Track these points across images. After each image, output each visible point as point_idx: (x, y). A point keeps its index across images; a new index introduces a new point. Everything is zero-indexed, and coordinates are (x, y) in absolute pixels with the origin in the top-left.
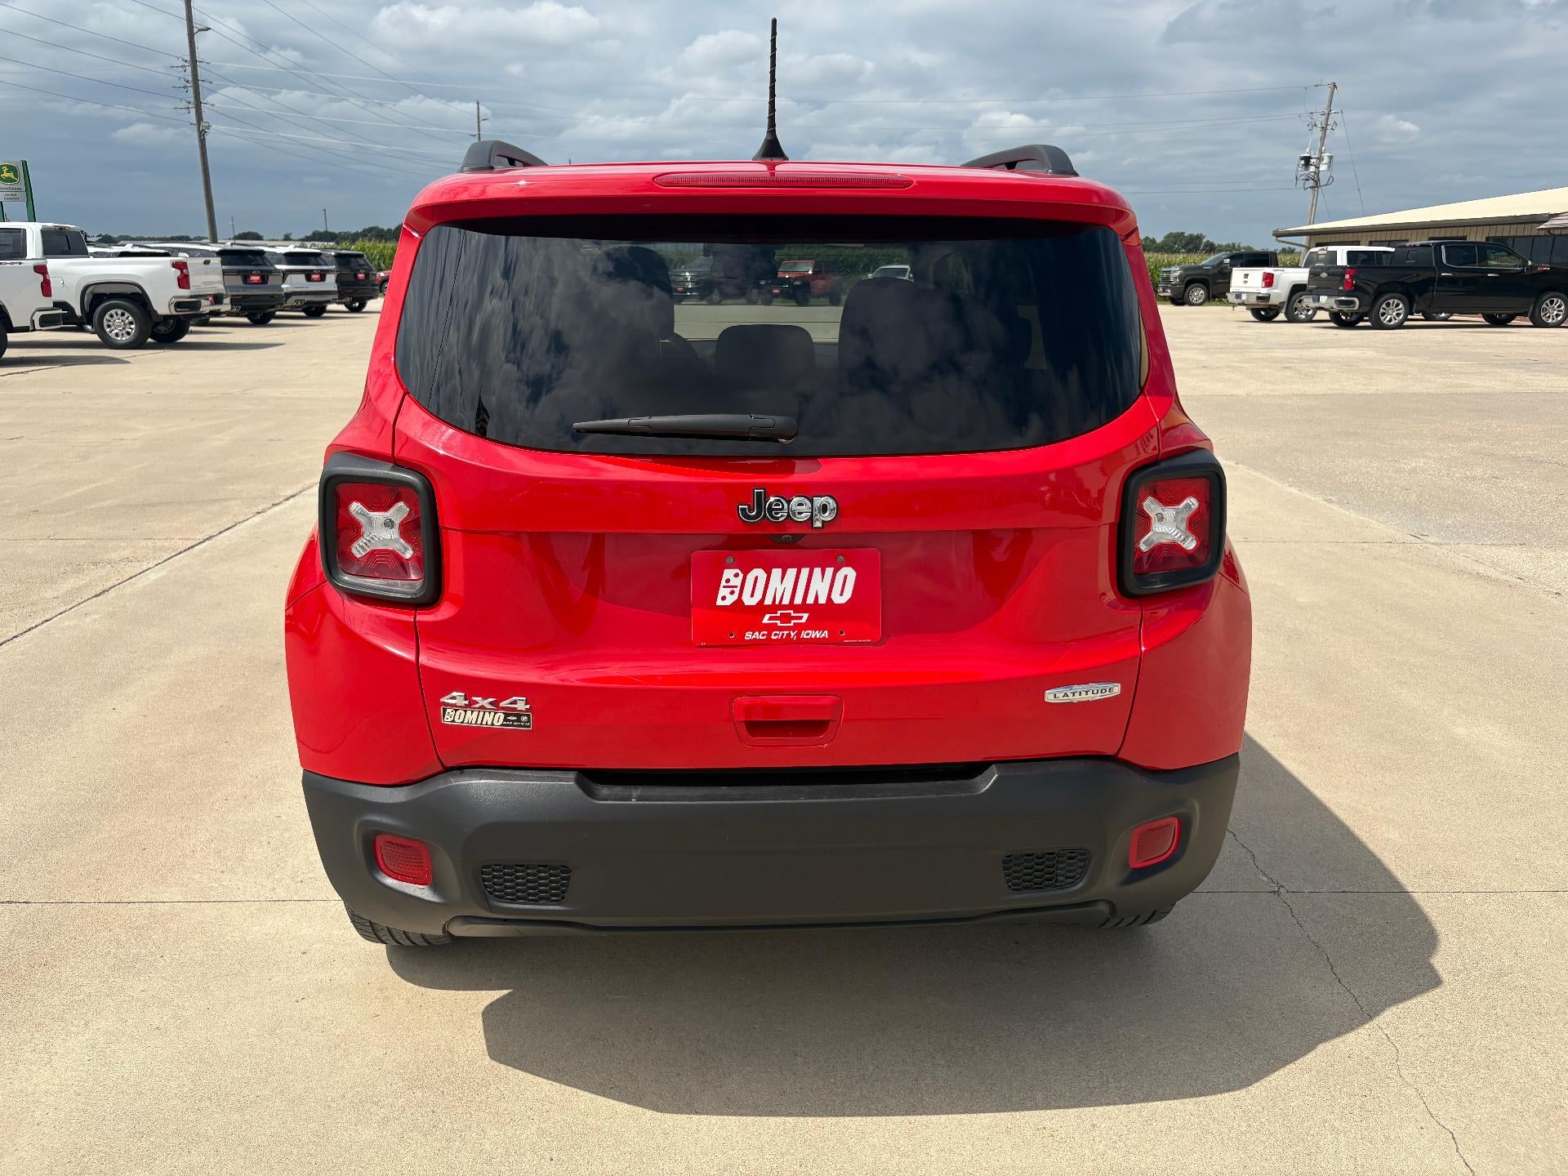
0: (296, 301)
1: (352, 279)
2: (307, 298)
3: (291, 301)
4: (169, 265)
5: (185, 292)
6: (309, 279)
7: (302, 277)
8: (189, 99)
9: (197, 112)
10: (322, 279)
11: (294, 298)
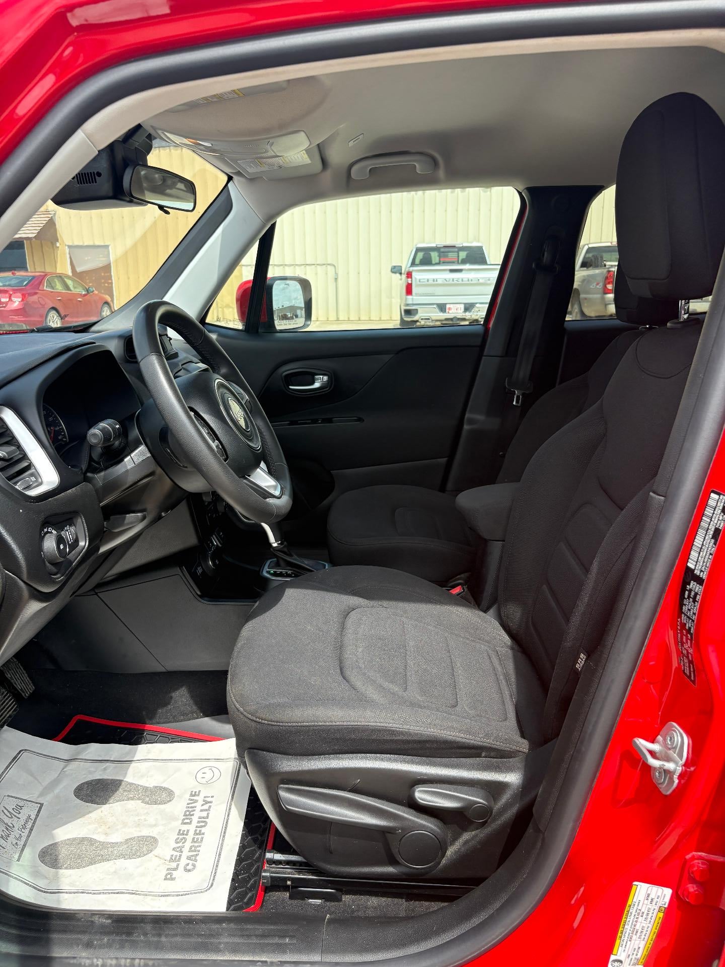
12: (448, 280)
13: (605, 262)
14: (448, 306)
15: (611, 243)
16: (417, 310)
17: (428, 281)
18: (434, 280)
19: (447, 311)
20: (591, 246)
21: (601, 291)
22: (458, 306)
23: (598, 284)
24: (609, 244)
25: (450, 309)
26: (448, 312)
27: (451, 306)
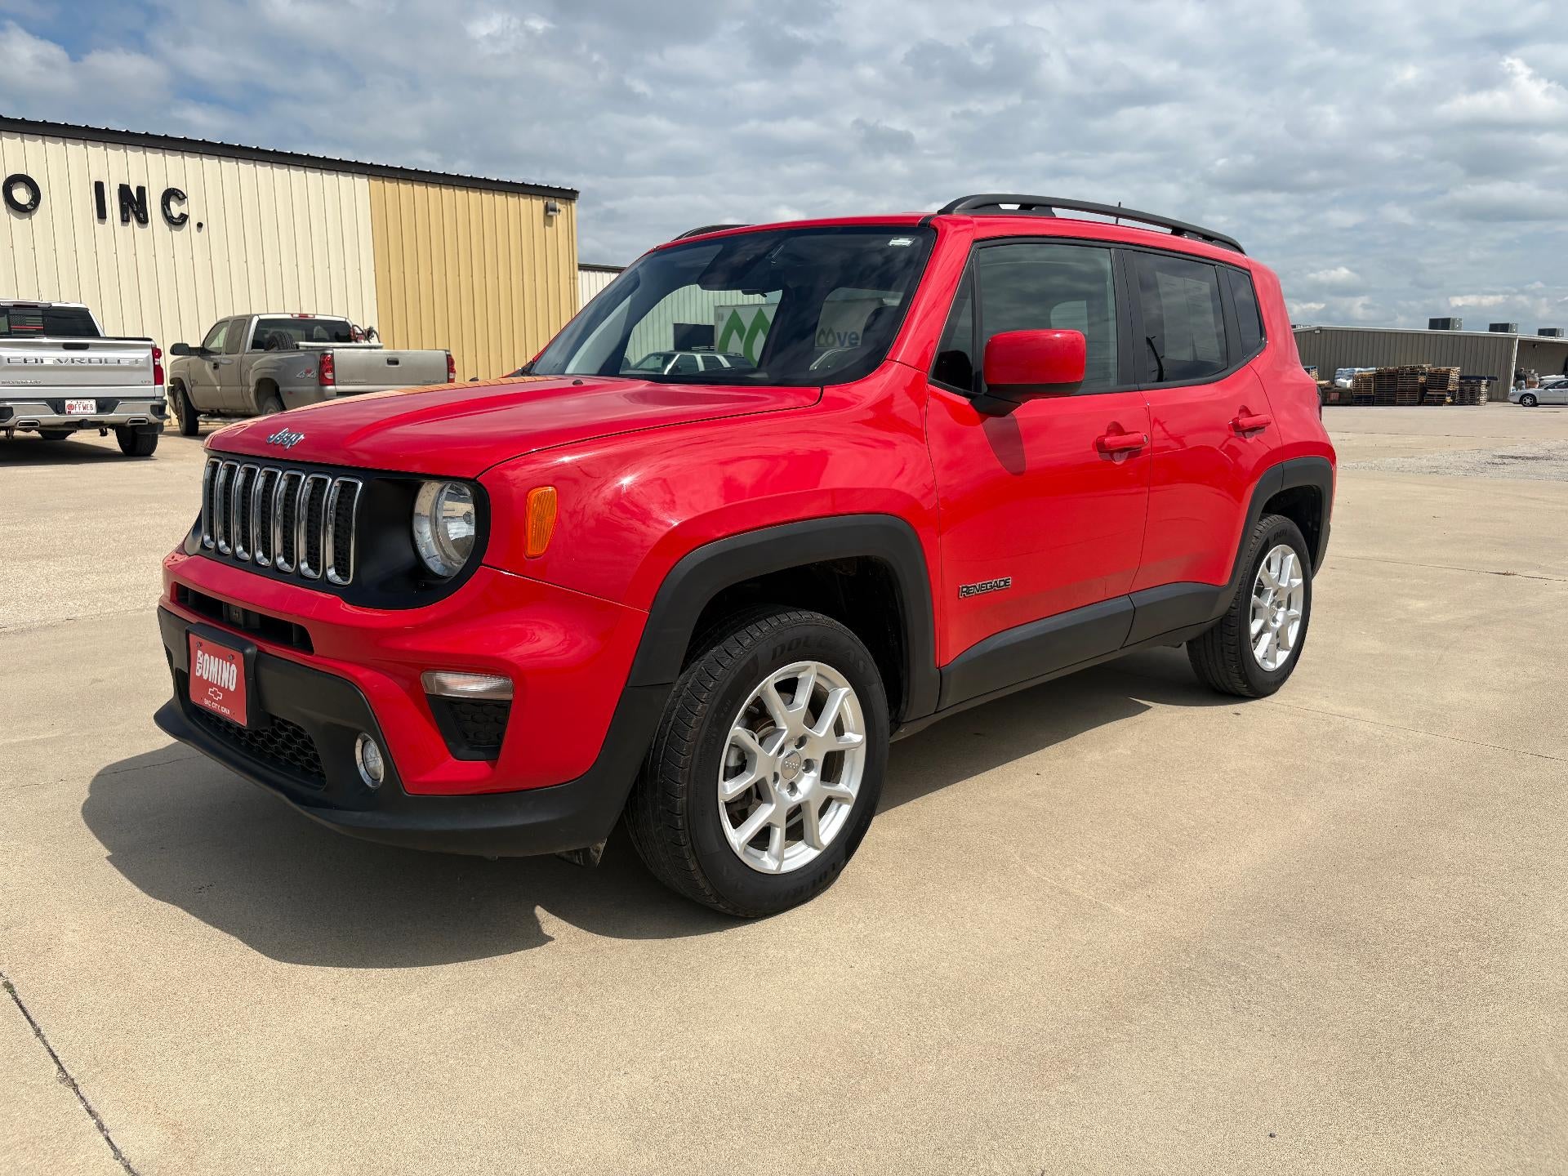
12: (63, 361)
13: (296, 343)
14: (68, 402)
15: (292, 315)
16: (11, 409)
17: (25, 361)
18: (36, 360)
19: (67, 410)
20: (262, 317)
21: (316, 381)
22: (86, 402)
23: (308, 372)
24: (289, 317)
25: (71, 406)
26: (70, 413)
27: (74, 402)
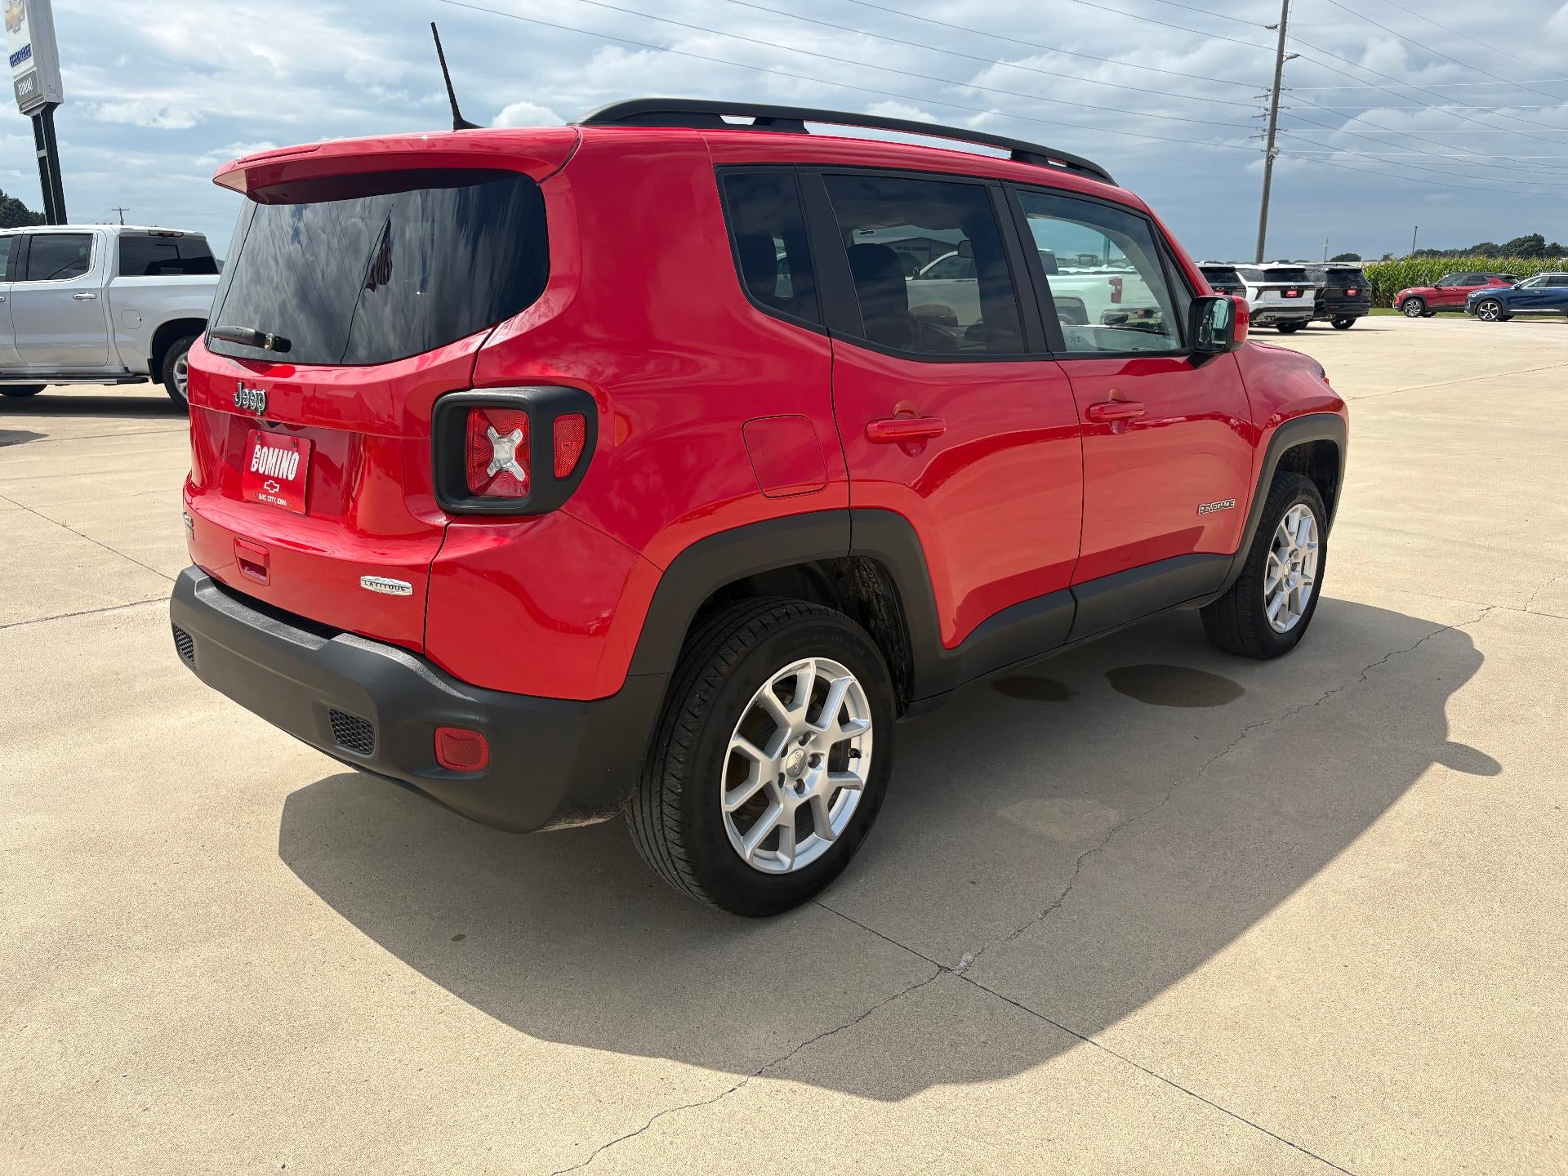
0: (1266, 318)
1: (1340, 295)
2: (1278, 315)
3: (1261, 318)
4: (1107, 282)
5: (1115, 306)
6: (1284, 295)
7: (1278, 293)
8: (1264, 127)
9: (1270, 138)
10: (1300, 293)
11: (1266, 314)
